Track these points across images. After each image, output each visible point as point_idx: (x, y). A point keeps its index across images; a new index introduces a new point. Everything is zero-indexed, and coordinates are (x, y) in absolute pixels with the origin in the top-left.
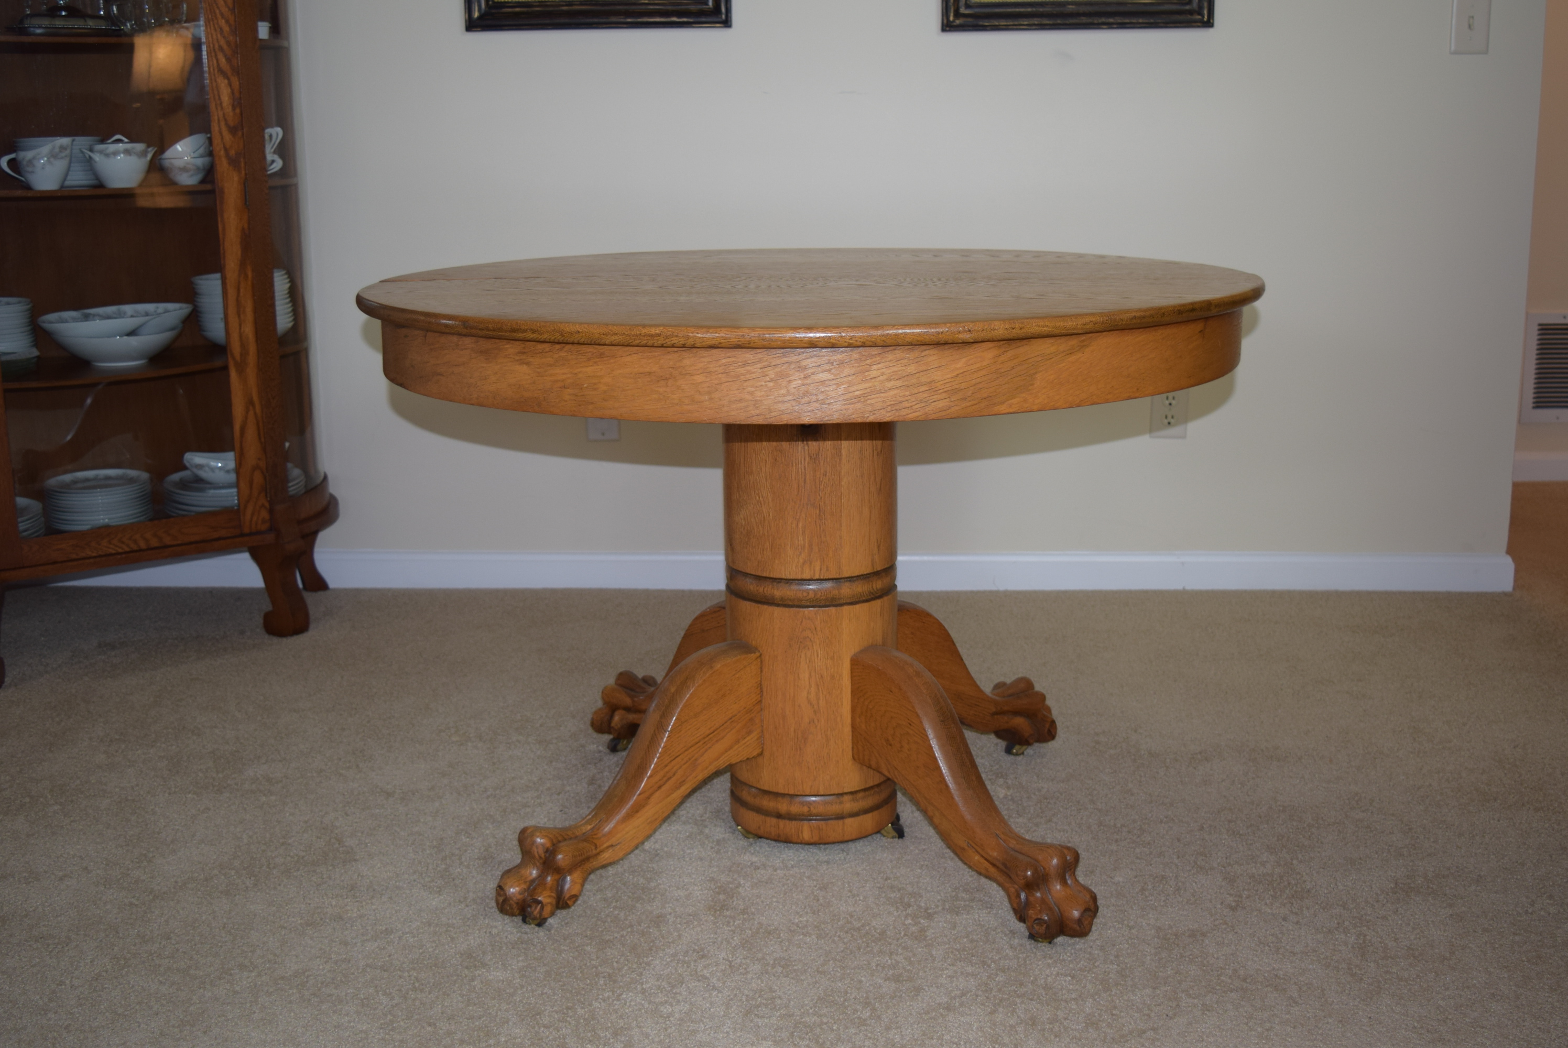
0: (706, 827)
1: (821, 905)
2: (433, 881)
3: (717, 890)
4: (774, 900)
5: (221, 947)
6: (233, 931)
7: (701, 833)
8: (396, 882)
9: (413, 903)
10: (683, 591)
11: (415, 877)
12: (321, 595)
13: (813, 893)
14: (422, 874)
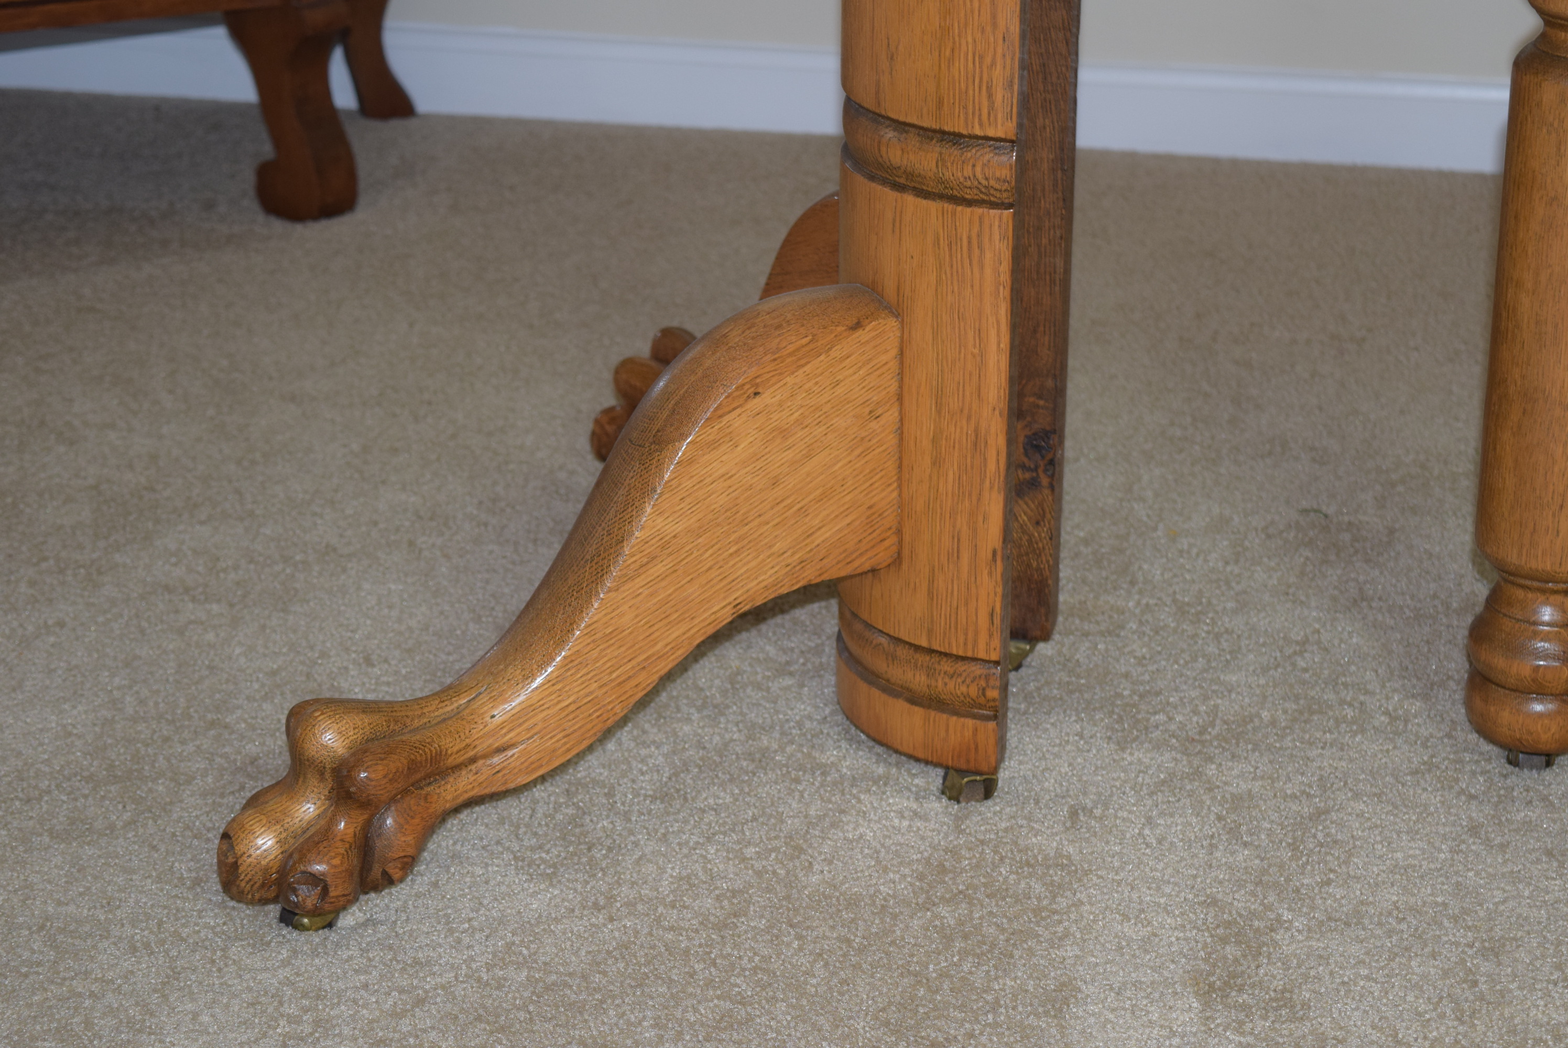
0: (1210, 759)
1: (1482, 998)
2: (541, 847)
3: (1220, 931)
4: (1364, 972)
5: (26, 976)
6: (60, 938)
7: (1197, 774)
8: (455, 844)
9: (485, 902)
10: (1216, 162)
11: (503, 833)
12: (395, 126)
13: (1463, 961)
14: (518, 827)
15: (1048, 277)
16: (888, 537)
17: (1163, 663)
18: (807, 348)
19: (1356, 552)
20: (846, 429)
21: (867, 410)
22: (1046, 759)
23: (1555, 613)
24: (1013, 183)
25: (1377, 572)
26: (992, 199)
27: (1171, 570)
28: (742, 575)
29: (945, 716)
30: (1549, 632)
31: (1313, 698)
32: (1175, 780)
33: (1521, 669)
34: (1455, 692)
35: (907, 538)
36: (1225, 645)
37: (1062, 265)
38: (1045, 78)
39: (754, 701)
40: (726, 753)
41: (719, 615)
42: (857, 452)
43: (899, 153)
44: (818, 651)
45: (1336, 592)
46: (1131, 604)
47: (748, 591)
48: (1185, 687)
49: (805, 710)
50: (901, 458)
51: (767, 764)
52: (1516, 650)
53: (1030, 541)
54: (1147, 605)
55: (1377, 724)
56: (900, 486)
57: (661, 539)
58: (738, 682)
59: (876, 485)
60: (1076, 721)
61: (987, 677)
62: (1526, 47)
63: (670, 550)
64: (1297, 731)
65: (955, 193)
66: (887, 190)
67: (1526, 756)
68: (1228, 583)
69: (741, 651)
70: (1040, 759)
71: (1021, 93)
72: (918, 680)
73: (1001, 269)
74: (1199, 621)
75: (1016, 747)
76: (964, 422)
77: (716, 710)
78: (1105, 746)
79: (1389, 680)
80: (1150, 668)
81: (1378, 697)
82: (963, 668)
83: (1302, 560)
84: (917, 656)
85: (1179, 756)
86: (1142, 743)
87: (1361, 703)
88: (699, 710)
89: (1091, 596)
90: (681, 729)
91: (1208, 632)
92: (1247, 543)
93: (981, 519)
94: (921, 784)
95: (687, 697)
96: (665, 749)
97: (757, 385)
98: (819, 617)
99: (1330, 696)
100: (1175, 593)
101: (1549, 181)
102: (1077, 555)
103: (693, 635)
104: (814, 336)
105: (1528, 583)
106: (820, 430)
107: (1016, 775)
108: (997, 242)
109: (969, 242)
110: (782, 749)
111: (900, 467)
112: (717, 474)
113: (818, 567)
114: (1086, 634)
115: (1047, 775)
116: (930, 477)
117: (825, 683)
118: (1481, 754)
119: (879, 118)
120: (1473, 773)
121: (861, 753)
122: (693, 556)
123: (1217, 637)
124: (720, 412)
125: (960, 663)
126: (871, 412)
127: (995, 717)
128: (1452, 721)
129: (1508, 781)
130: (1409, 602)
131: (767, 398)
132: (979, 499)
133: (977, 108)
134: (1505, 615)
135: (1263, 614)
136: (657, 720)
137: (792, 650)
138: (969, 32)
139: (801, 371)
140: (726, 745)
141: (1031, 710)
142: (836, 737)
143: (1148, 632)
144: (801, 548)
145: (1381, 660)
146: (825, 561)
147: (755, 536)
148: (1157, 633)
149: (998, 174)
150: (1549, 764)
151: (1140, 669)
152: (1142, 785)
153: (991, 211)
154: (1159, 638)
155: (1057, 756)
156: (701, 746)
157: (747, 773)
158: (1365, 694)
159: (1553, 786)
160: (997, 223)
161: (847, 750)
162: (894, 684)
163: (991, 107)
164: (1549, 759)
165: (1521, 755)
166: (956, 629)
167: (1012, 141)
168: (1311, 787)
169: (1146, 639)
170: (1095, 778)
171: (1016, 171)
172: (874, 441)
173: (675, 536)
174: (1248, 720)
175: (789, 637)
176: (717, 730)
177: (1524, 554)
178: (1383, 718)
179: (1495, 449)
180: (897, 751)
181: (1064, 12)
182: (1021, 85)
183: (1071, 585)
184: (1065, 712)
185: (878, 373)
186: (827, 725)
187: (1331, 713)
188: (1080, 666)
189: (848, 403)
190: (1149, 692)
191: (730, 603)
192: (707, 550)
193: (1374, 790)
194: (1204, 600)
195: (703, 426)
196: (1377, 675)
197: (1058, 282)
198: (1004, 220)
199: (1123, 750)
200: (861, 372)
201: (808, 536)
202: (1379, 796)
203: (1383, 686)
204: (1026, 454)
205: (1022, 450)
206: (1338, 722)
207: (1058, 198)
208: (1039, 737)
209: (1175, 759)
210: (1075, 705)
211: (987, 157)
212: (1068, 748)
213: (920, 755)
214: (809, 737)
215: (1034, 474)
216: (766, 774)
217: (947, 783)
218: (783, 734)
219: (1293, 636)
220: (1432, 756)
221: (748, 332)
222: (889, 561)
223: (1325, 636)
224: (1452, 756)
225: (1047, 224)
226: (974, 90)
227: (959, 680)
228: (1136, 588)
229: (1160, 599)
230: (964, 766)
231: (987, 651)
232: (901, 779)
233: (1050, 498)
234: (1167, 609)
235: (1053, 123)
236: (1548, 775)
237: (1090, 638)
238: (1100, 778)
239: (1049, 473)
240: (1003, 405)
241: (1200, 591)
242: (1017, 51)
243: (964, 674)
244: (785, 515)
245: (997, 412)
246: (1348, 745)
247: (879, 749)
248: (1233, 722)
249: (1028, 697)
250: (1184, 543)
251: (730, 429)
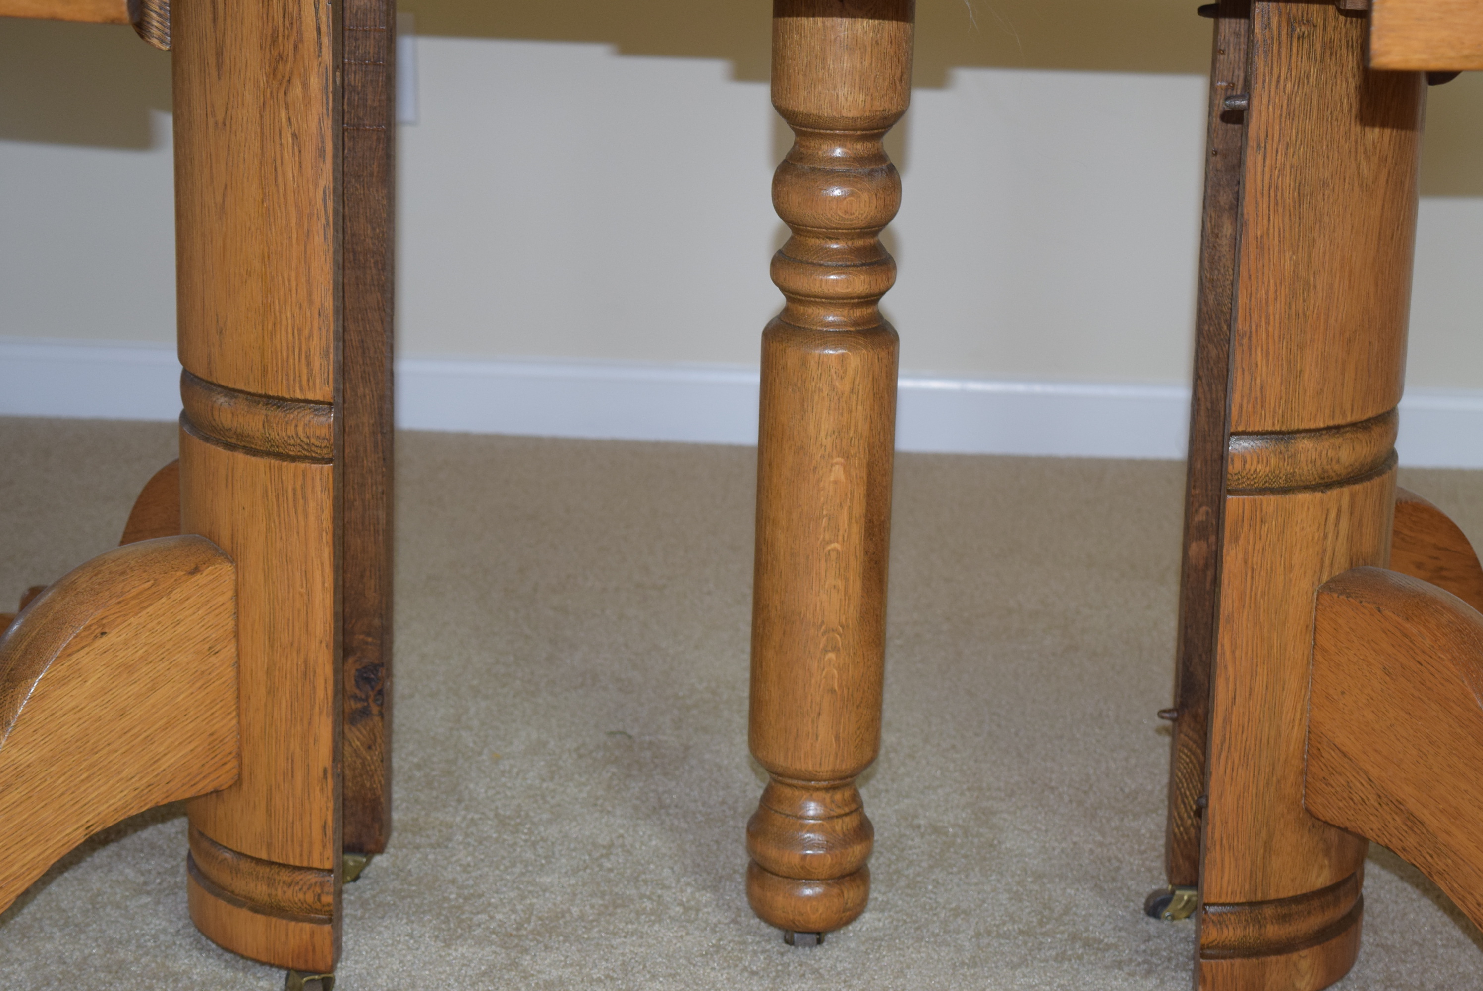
15: (372, 528)
16: (229, 761)
17: (486, 869)
18: (150, 592)
19: (656, 766)
20: (188, 664)
21: (207, 646)
22: (379, 958)
23: (819, 808)
24: (332, 441)
25: (673, 784)
26: (314, 455)
27: (493, 788)
28: (93, 799)
29: (284, 922)
30: (814, 825)
31: (617, 894)
32: (494, 971)
33: (791, 858)
34: (739, 883)
35: (246, 761)
36: (540, 851)
37: (384, 516)
38: (364, 353)
39: (113, 919)
40: (85, 967)
41: (72, 837)
42: (198, 684)
43: (230, 416)
44: (174, 871)
45: (638, 802)
46: (458, 819)
47: (99, 814)
48: (504, 889)
49: (160, 924)
50: (239, 689)
51: (123, 975)
52: (787, 841)
53: (363, 764)
54: (472, 819)
55: (672, 914)
56: (239, 715)
57: (16, 768)
58: (98, 903)
59: (217, 714)
60: (407, 923)
61: (322, 885)
62: (772, 320)
63: (25, 778)
64: (603, 923)
65: (281, 450)
66: (220, 449)
67: (800, 935)
68: (543, 797)
69: (102, 875)
70: (374, 958)
71: (336, 362)
72: (260, 890)
73: (324, 516)
74: (518, 831)
75: (353, 949)
76: (295, 654)
77: (77, 929)
78: (433, 943)
79: (684, 876)
80: (474, 874)
81: (673, 891)
82: (300, 877)
83: (609, 775)
84: (258, 868)
85: (498, 950)
86: (466, 940)
87: (659, 897)
88: (61, 930)
89: (423, 813)
90: (44, 947)
91: (526, 841)
92: (560, 763)
93: (312, 741)
94: (265, 986)
95: (50, 918)
96: (28, 965)
97: (104, 626)
98: (175, 841)
99: (632, 892)
100: (497, 808)
101: (796, 433)
102: (411, 778)
103: (48, 856)
104: (156, 580)
105: (795, 782)
106: (163, 665)
107: (352, 973)
108: (319, 493)
109: (294, 494)
110: (137, 960)
111: (238, 697)
112: (67, 708)
113: (165, 790)
114: (418, 847)
115: (380, 972)
116: (266, 705)
117: (179, 900)
118: (762, 936)
119: (212, 386)
120: (755, 953)
121: (211, 961)
122: (47, 783)
123: (534, 845)
124: (69, 651)
125: (297, 873)
126: (210, 648)
127: (330, 921)
128: (737, 908)
129: (785, 958)
130: (701, 808)
131: (113, 637)
132: (310, 724)
133: (297, 374)
134: (776, 811)
135: (574, 823)
136: (21, 940)
137: (149, 871)
138: (288, 308)
139: (144, 613)
140: (85, 959)
141: (367, 915)
142: (188, 947)
143: (473, 842)
144: (148, 773)
145: (676, 858)
146: (171, 784)
147: (105, 763)
148: (481, 843)
149: (318, 433)
150: (820, 942)
151: (465, 876)
152: (466, 976)
153: (313, 466)
154: (482, 847)
155: (390, 955)
156: (62, 961)
157: (104, 983)
158: (662, 889)
159: (823, 961)
160: (318, 477)
161: (197, 958)
162: (238, 895)
163: (310, 374)
164: (819, 937)
165: (796, 935)
166: (293, 841)
167: (330, 404)
168: (614, 971)
169: (471, 849)
170: (423, 973)
171: (334, 430)
172: (214, 674)
173: (29, 766)
174: (560, 915)
175: (148, 860)
176: (78, 947)
177: (790, 757)
178: (677, 909)
179: (761, 666)
180: (243, 957)
181: (379, 294)
182: (336, 355)
183: (404, 805)
184: (397, 915)
185: (216, 612)
186: (180, 937)
187: (632, 907)
188: (412, 875)
189: (189, 640)
190: (472, 895)
191: (82, 826)
192: (60, 778)
193: (669, 971)
194: (523, 813)
195: (54, 664)
196: (673, 872)
197: (381, 533)
198: (325, 473)
199: (448, 946)
200: (200, 612)
201: (155, 762)
202: (673, 976)
203: (678, 881)
204: (358, 686)
205: (353, 682)
206: (638, 914)
207: (378, 458)
208: (374, 939)
209: (495, 952)
210: (407, 909)
211: (308, 418)
212: (400, 947)
213: (264, 958)
214: (163, 948)
215: (366, 704)
216: (122, 983)
217: (290, 983)
218: (139, 946)
219: (600, 841)
220: (720, 940)
221: (94, 578)
222: (230, 783)
223: (628, 841)
224: (736, 939)
225: (370, 480)
226: (294, 359)
227: (297, 888)
228: (463, 805)
229: (483, 813)
230: (302, 966)
231: (322, 860)
232: (247, 982)
233: (380, 724)
234: (490, 822)
235: (372, 391)
236: (818, 951)
237: (421, 850)
238: (427, 972)
239: (379, 702)
240: (329, 638)
241: (519, 806)
242: (332, 324)
243: (301, 883)
244: (132, 744)
245: (324, 645)
246: (647, 933)
247: (228, 956)
248: (547, 918)
249: (364, 904)
250: (505, 765)
251: (79, 666)
